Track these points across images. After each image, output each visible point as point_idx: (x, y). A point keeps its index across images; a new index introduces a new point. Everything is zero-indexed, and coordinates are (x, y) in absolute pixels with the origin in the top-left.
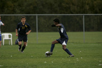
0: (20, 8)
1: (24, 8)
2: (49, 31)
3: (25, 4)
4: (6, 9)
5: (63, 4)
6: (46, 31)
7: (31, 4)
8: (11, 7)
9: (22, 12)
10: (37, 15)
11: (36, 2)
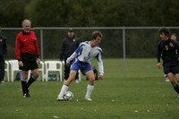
0: (96, 16)
1: (102, 16)
2: (146, 57)
3: (105, 8)
4: (71, 18)
5: (172, 9)
6: (141, 57)
7: (115, 9)
8: (80, 14)
9: (99, 22)
10: (124, 28)
11: (124, 6)
